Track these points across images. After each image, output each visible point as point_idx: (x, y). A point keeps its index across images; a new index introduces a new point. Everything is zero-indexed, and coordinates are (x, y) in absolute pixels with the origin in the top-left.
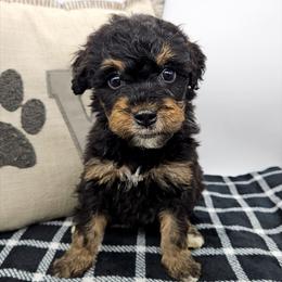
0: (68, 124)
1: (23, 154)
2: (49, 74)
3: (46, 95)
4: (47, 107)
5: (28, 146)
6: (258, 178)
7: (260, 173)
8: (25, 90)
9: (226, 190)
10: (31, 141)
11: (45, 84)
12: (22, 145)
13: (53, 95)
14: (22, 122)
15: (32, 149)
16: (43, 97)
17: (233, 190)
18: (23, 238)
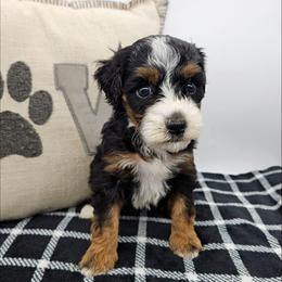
0: (74, 116)
1: (30, 143)
2: (56, 67)
3: (53, 87)
4: (54, 99)
5: (35, 136)
6: (259, 176)
7: (261, 172)
8: (33, 82)
9: (227, 187)
10: (38, 132)
11: (53, 77)
12: (29, 135)
13: (59, 88)
14: (30, 112)
15: (38, 138)
16: (51, 89)
17: (234, 187)
18: (26, 227)
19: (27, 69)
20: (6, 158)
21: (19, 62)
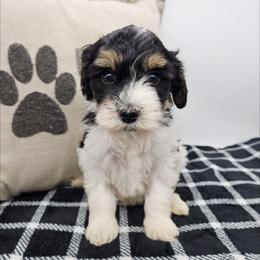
2: (78, 52)
6: (246, 147)
8: (59, 64)
10: (63, 111)
11: (75, 60)
14: (56, 93)
16: (74, 72)
18: (52, 200)
19: (53, 53)
20: (36, 135)
21: (45, 47)
